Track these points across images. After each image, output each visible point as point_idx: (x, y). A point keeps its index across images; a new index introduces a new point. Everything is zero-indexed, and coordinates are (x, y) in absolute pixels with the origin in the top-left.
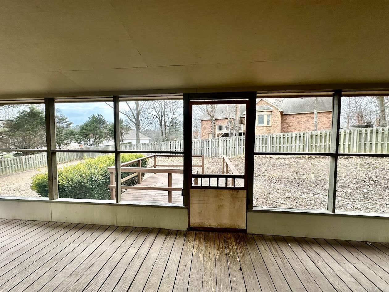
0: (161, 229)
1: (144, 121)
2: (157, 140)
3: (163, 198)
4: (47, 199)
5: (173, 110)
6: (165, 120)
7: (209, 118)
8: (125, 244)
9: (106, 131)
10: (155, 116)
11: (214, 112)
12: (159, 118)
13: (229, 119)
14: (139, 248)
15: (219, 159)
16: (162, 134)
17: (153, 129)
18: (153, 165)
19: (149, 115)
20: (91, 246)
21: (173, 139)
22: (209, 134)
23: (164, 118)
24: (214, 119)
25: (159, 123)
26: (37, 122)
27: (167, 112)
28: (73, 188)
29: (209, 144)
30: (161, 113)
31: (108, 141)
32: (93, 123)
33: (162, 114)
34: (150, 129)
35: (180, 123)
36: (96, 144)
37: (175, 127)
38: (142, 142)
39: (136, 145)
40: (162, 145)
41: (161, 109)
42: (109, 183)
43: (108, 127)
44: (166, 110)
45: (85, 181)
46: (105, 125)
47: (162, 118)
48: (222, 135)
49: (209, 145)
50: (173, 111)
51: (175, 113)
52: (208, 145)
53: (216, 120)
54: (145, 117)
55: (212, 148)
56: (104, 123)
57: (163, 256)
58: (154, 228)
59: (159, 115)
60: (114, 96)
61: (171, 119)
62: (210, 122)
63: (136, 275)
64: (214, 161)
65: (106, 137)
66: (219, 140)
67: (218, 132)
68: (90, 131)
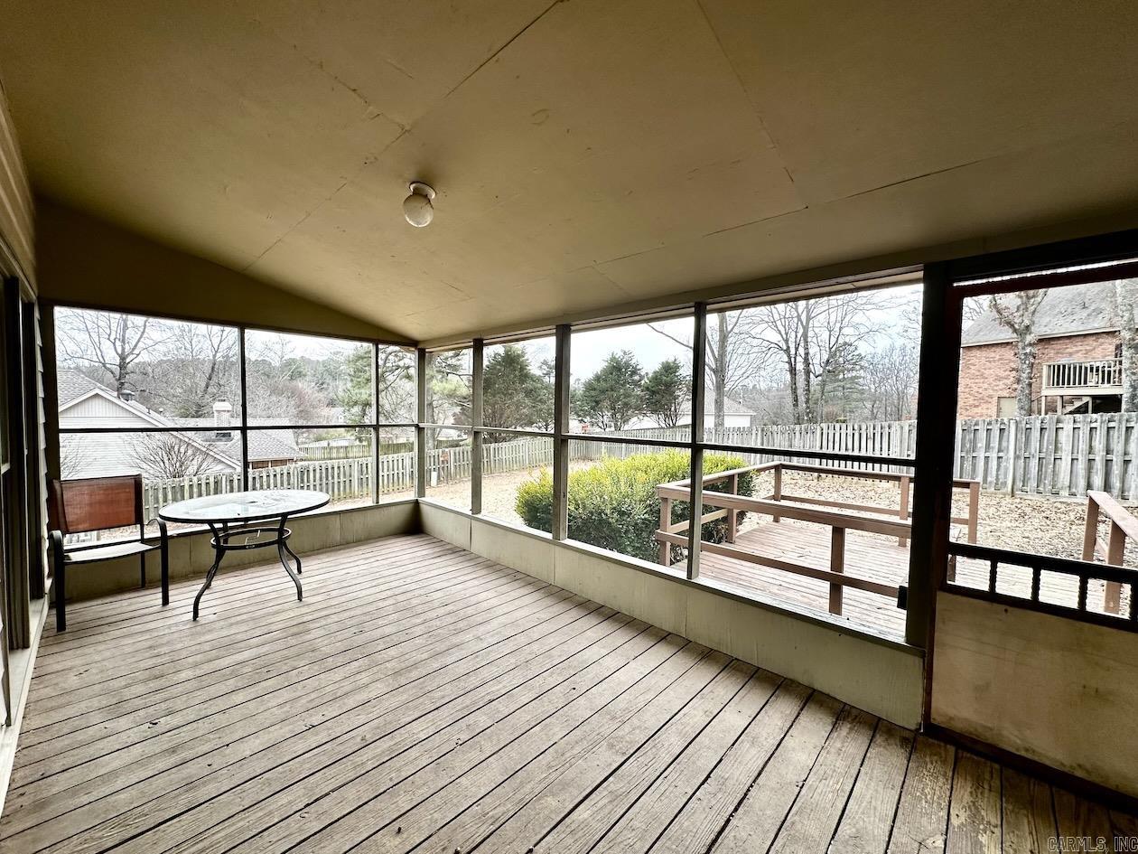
0: (814, 690)
1: (736, 362)
2: (775, 419)
3: (806, 600)
4: (549, 536)
5: (839, 319)
6: (807, 354)
7: (1006, 335)
8: (711, 691)
9: (638, 393)
10: (772, 345)
11: (1032, 308)
12: (787, 351)
13: (1126, 335)
14: (751, 719)
15: (1059, 505)
16: (796, 400)
17: (763, 386)
18: (772, 493)
19: (755, 342)
20: (632, 664)
21: (832, 418)
22: (1002, 401)
23: (806, 349)
24: (1029, 338)
25: (787, 366)
26: (515, 376)
27: (817, 330)
28: (585, 522)
29: (1005, 439)
30: (793, 334)
31: (641, 417)
32: (612, 374)
33: (799, 335)
34: (754, 386)
35: (862, 363)
36: (616, 425)
37: (841, 376)
38: (729, 422)
39: (714, 432)
40: (798, 434)
41: (796, 320)
42: (658, 524)
43: (643, 382)
44: (811, 321)
45: (608, 512)
46: (637, 378)
47: (797, 349)
48: (1077, 404)
49: (1004, 444)
50: (838, 325)
51: (845, 331)
52: (995, 444)
53: (1045, 341)
54: (740, 351)
55: (1017, 457)
56: (634, 372)
57: (829, 772)
58: (792, 681)
59: (787, 341)
60: (696, 303)
61: (830, 349)
62: (1008, 353)
63: (752, 786)
64: (1028, 510)
65: (639, 408)
66: (1060, 425)
67: (1051, 392)
68: (603, 392)
